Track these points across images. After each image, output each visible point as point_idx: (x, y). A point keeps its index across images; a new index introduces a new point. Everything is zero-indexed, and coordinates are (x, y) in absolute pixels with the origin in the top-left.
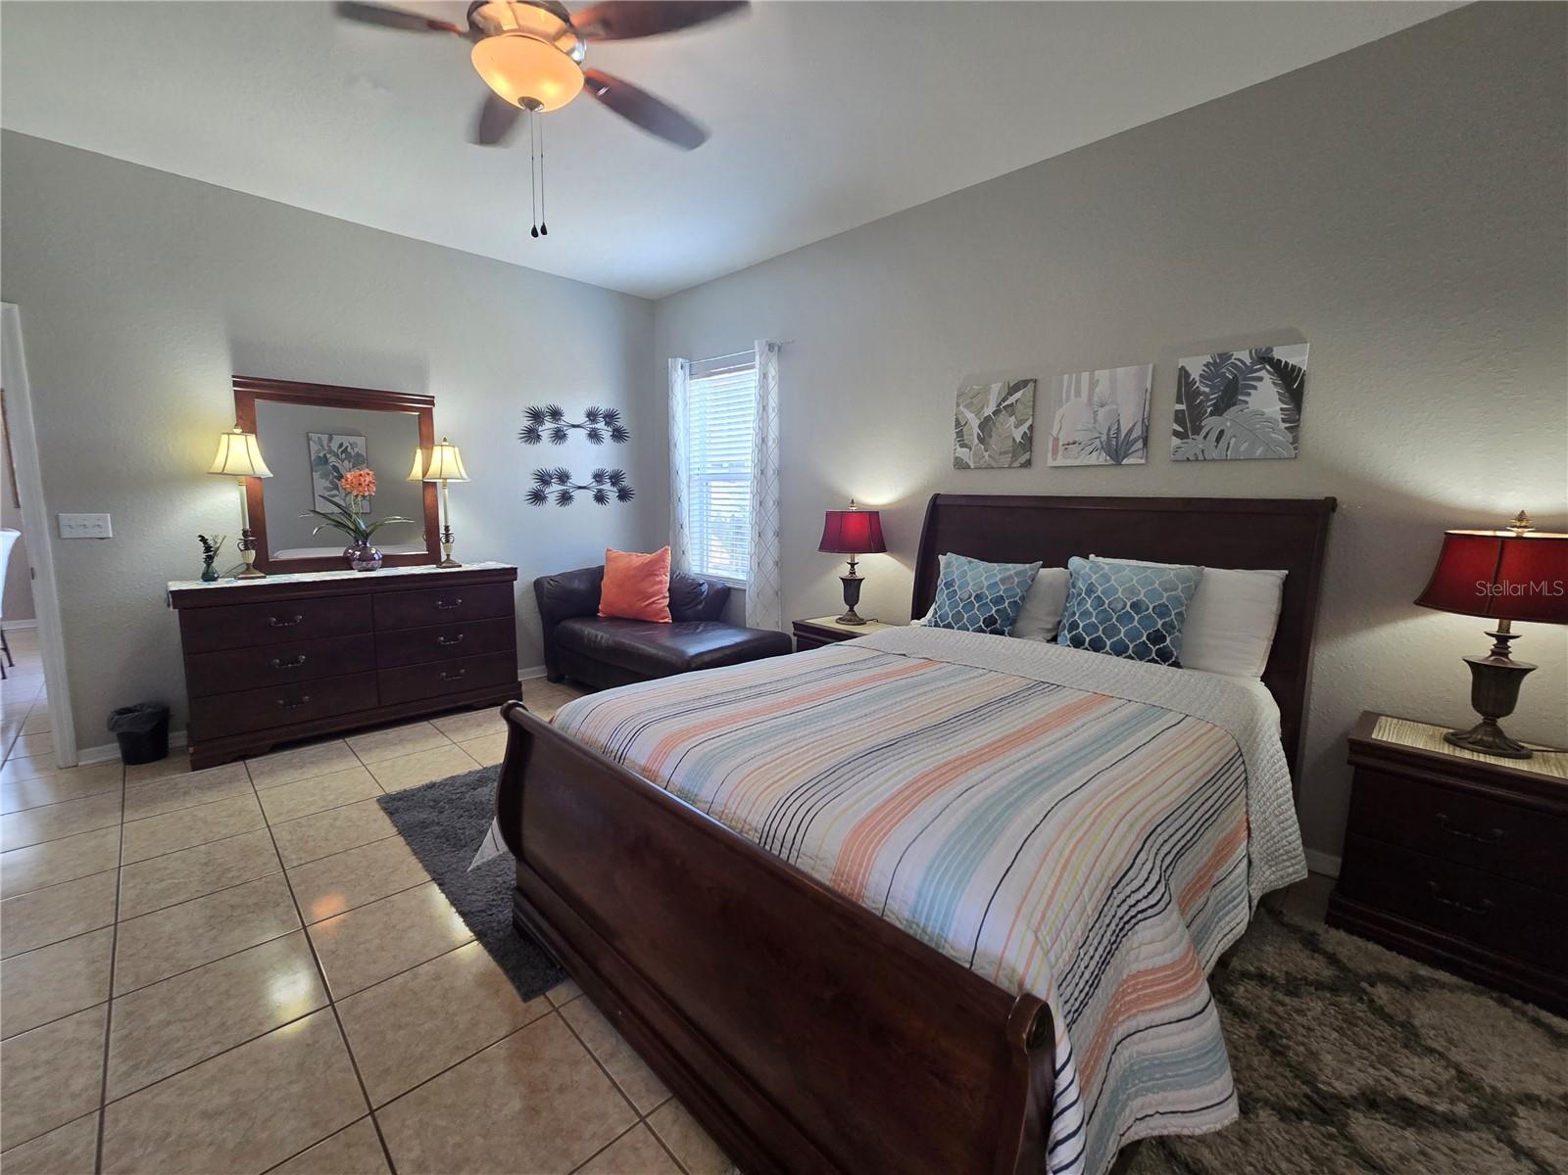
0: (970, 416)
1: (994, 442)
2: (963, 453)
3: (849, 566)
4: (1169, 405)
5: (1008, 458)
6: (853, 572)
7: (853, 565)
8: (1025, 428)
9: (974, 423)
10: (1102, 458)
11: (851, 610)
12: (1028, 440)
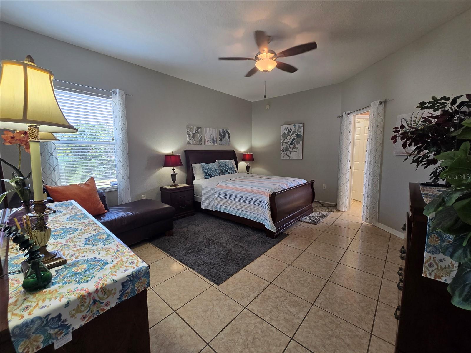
0: (190, 133)
1: (196, 139)
2: (189, 141)
3: (173, 170)
4: (218, 136)
5: (198, 142)
6: (174, 172)
7: (174, 170)
8: (201, 137)
9: (192, 134)
10: (212, 144)
11: (174, 182)
12: (201, 140)
